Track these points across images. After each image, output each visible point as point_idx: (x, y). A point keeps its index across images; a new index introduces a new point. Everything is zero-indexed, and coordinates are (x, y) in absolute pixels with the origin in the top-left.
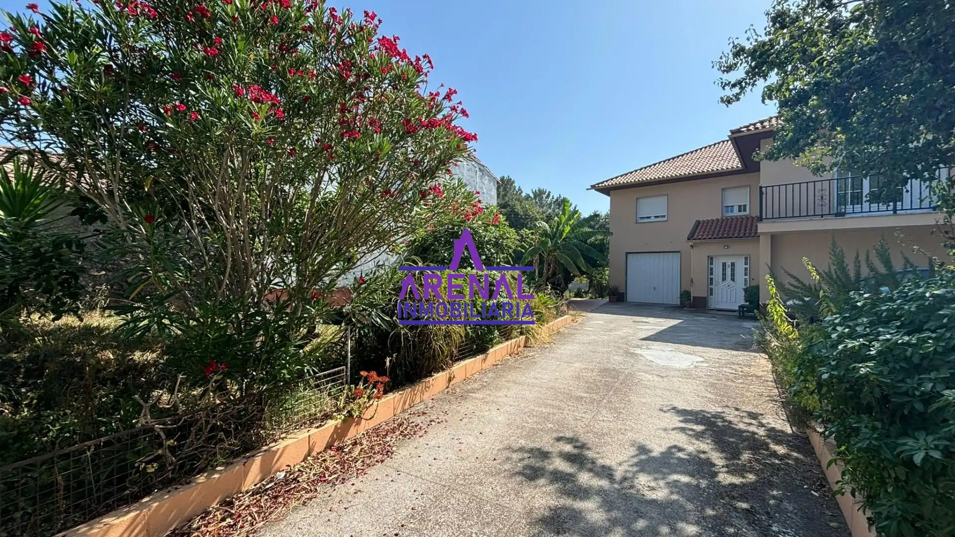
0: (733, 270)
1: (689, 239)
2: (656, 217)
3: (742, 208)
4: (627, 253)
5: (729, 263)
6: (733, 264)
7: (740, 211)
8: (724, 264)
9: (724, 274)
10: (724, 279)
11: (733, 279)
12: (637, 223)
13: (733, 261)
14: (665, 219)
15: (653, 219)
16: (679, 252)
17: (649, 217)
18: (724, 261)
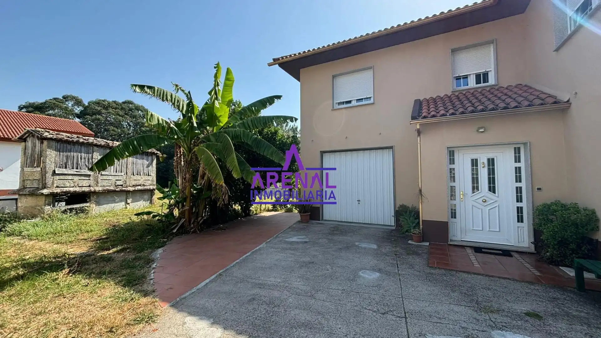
0: (491, 172)
1: (413, 118)
2: (358, 100)
3: (482, 77)
4: (323, 153)
5: (483, 160)
6: (491, 162)
7: (478, 82)
8: (474, 163)
9: (475, 180)
10: (475, 188)
11: (492, 189)
12: (333, 110)
13: (491, 156)
14: (372, 101)
15: (354, 103)
16: (391, 148)
17: (350, 102)
18: (474, 157)
